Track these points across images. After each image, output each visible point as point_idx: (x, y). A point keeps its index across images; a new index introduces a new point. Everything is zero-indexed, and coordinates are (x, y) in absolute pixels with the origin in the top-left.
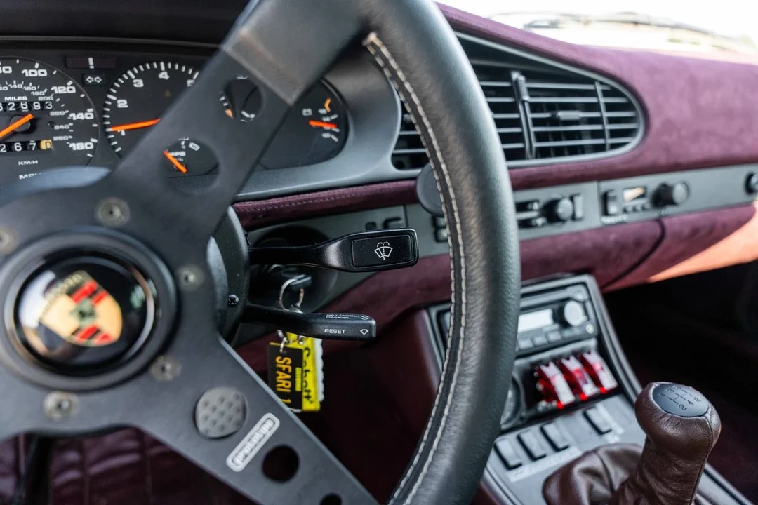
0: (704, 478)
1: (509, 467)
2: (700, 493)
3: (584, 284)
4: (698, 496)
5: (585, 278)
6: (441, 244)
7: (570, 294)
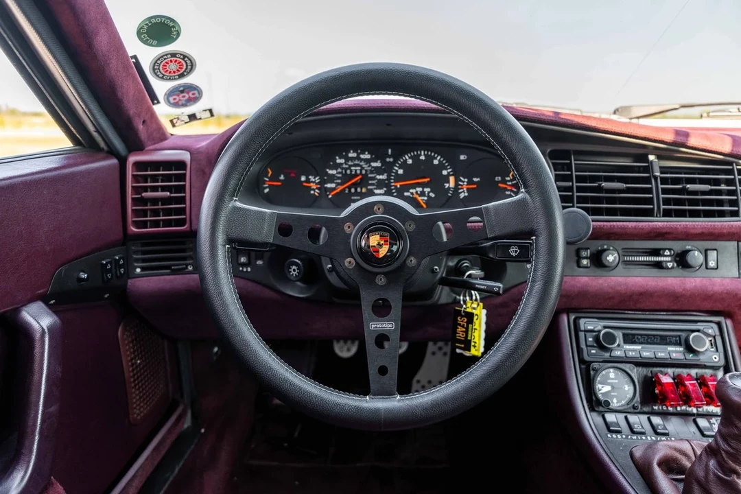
1: (609, 430)
3: (716, 322)
6: (581, 269)
7: (701, 328)
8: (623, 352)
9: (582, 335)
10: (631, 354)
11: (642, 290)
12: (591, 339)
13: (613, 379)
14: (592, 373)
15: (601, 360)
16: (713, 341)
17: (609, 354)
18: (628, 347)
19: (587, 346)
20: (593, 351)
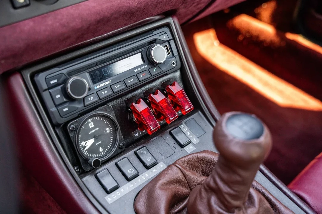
0: (259, 174)
1: (108, 192)
2: (253, 187)
3: (168, 25)
4: (252, 191)
5: (169, 20)
6: (19, 11)
7: (156, 37)
8: (95, 95)
9: (46, 95)
10: (104, 94)
11: (98, 17)
12: (58, 96)
13: (93, 128)
14: (71, 135)
15: (76, 115)
16: (168, 46)
17: (82, 105)
18: (98, 86)
19: (56, 106)
20: (65, 110)
